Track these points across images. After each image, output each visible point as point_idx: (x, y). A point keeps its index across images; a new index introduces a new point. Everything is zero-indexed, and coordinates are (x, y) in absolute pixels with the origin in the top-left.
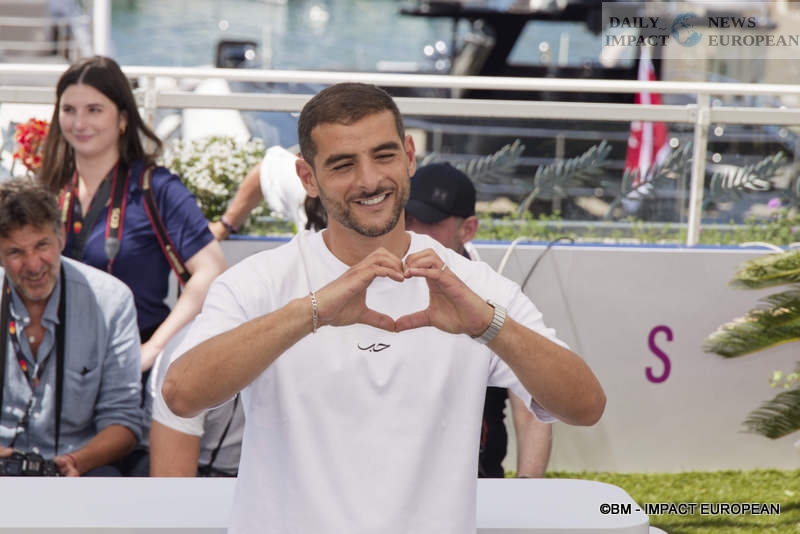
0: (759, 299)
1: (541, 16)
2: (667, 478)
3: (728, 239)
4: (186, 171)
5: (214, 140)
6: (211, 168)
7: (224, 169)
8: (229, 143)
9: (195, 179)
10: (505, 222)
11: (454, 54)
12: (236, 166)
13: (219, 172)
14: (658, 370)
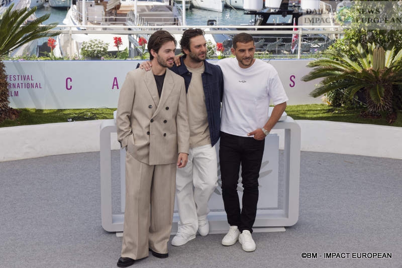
0: (312, 70)
1: (273, 13)
2: (294, 106)
3: (306, 58)
10: (261, 55)
11: (256, 22)
14: (292, 85)
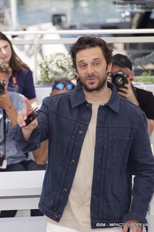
4: (48, 65)
5: (58, 54)
6: (57, 64)
7: (61, 64)
8: (63, 55)
9: (52, 68)
12: (65, 62)
13: (60, 65)
